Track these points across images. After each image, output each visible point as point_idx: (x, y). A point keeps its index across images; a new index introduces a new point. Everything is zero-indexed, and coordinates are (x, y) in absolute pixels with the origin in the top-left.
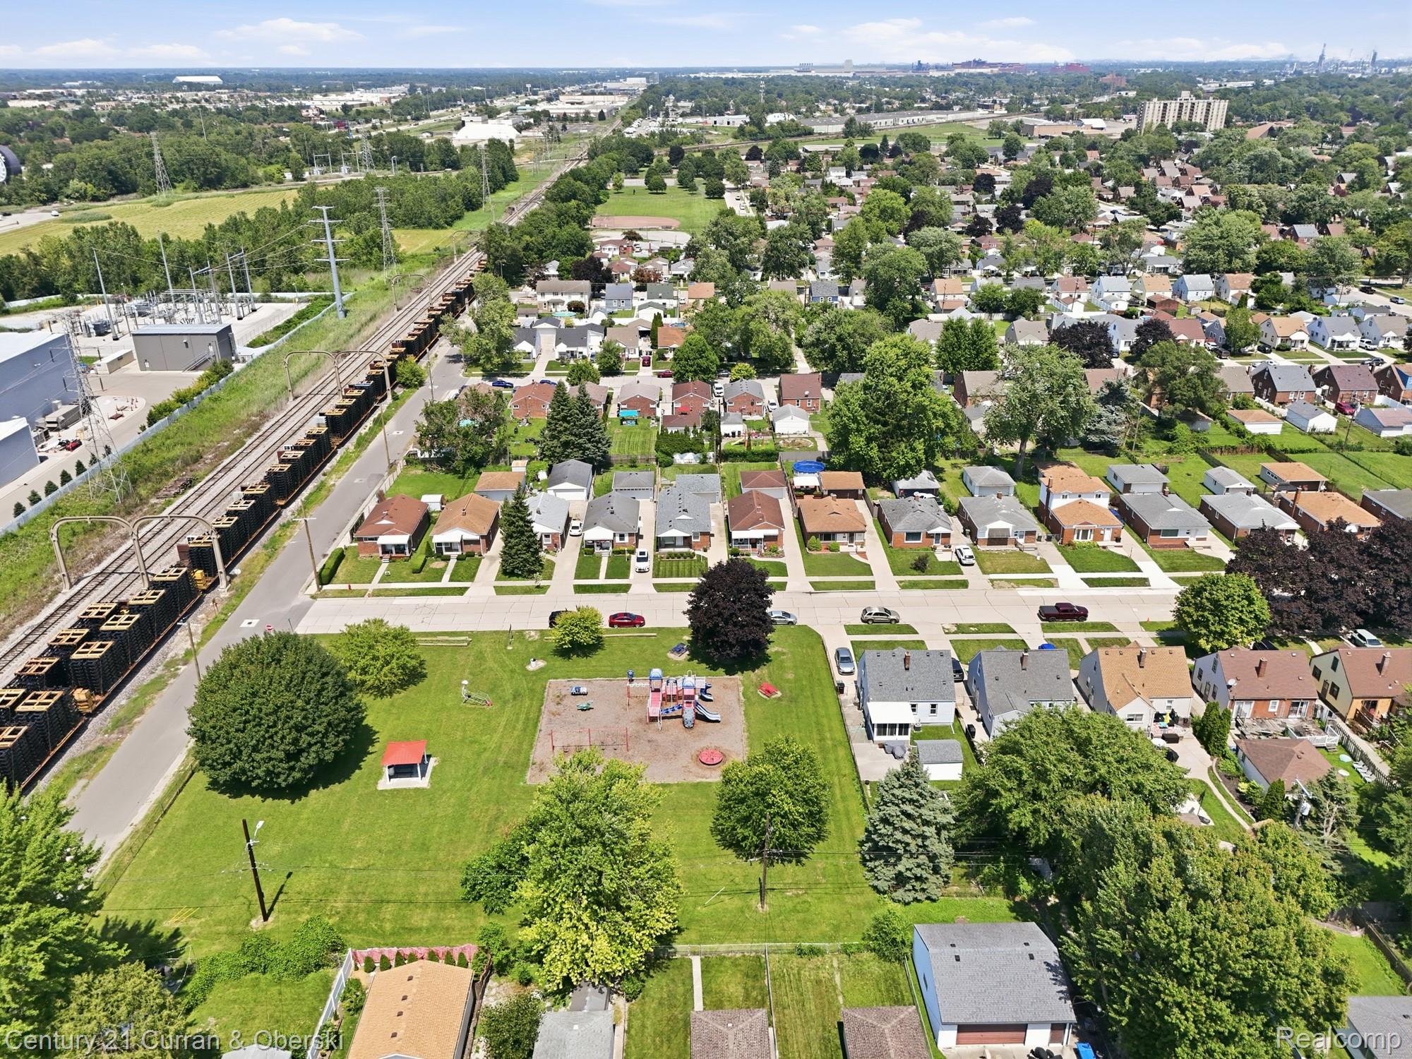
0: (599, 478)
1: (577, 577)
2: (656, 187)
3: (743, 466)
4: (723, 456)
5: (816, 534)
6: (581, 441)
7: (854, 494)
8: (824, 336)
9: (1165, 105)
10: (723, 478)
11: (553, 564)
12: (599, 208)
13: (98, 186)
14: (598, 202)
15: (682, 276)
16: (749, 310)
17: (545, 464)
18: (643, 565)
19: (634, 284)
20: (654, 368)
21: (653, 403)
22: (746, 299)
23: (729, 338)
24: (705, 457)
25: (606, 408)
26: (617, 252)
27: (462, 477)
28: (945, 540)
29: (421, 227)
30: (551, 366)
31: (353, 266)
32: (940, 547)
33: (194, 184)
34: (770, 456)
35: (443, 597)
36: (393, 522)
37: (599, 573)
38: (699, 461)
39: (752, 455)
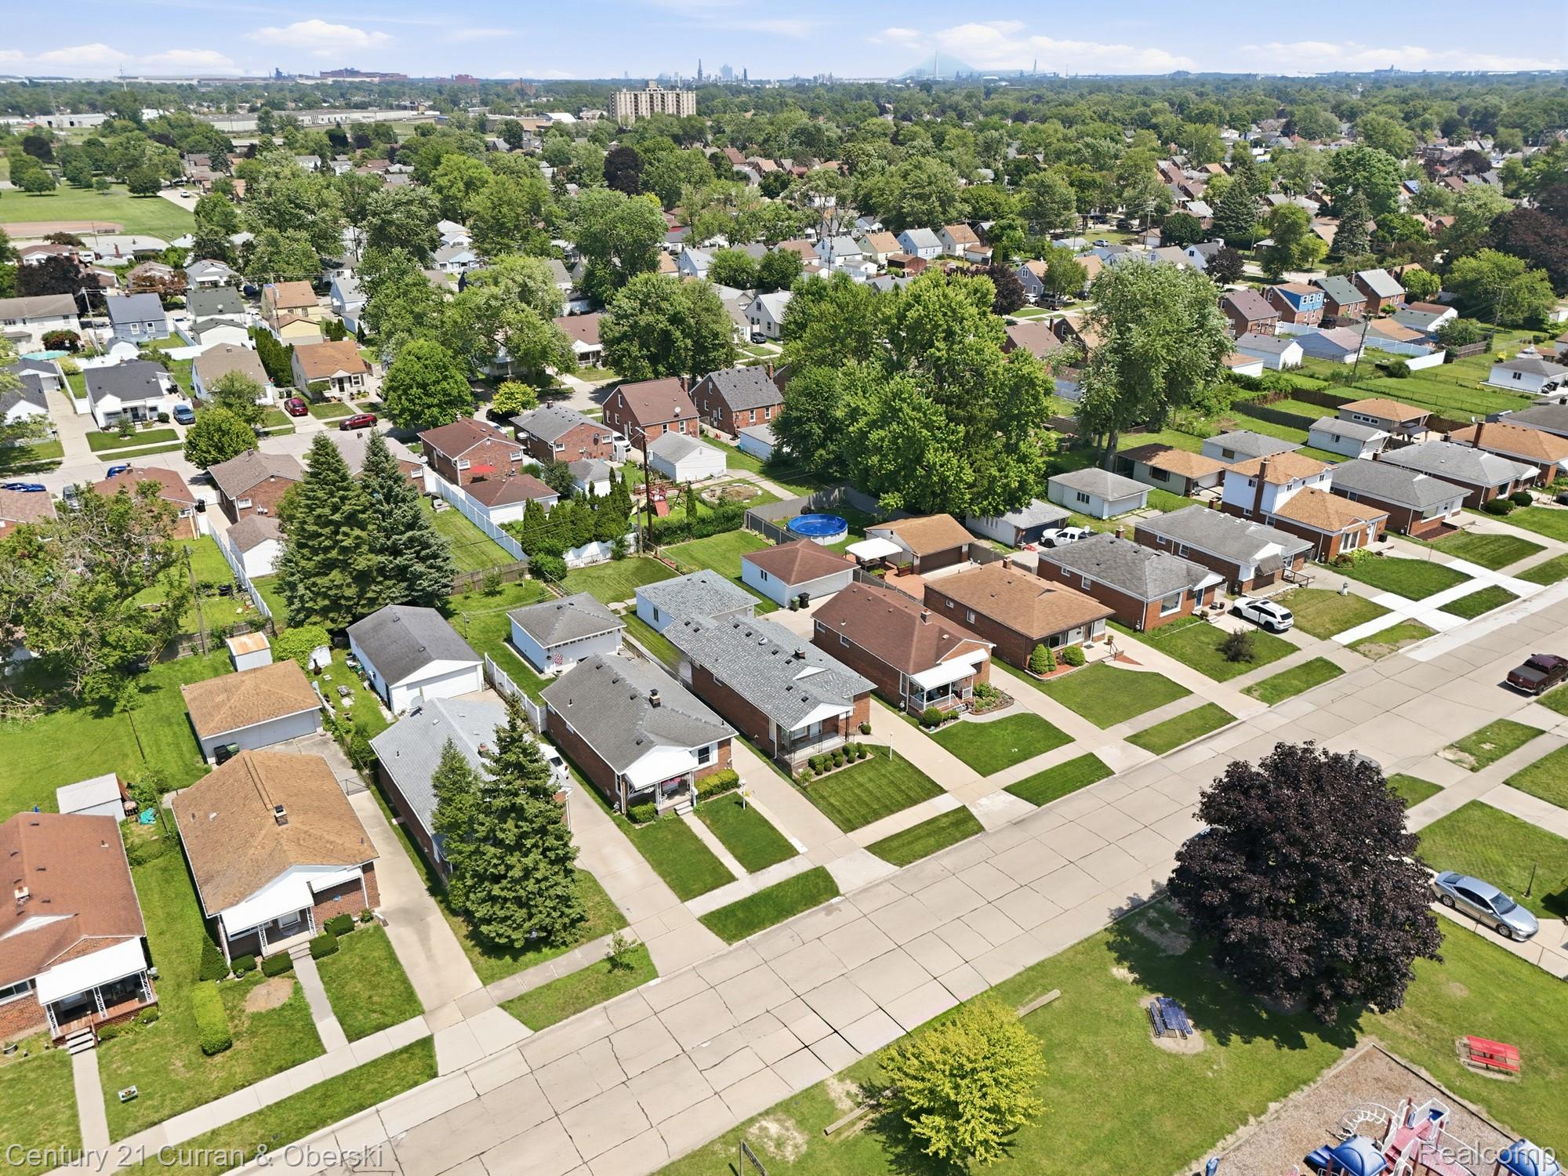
1: (685, 892)
2: (38, 187)
4: (654, 537)
5: (1043, 641)
6: (400, 561)
7: (955, 556)
8: (643, 319)
9: (636, 96)
11: (588, 877)
17: (318, 630)
20: (319, 416)
21: (417, 467)
24: (621, 545)
28: (1209, 595)
30: (98, 441)
32: (1210, 611)
34: (730, 520)
35: (379, 1106)
36: (61, 914)
37: (721, 864)
38: (613, 558)
39: (701, 525)
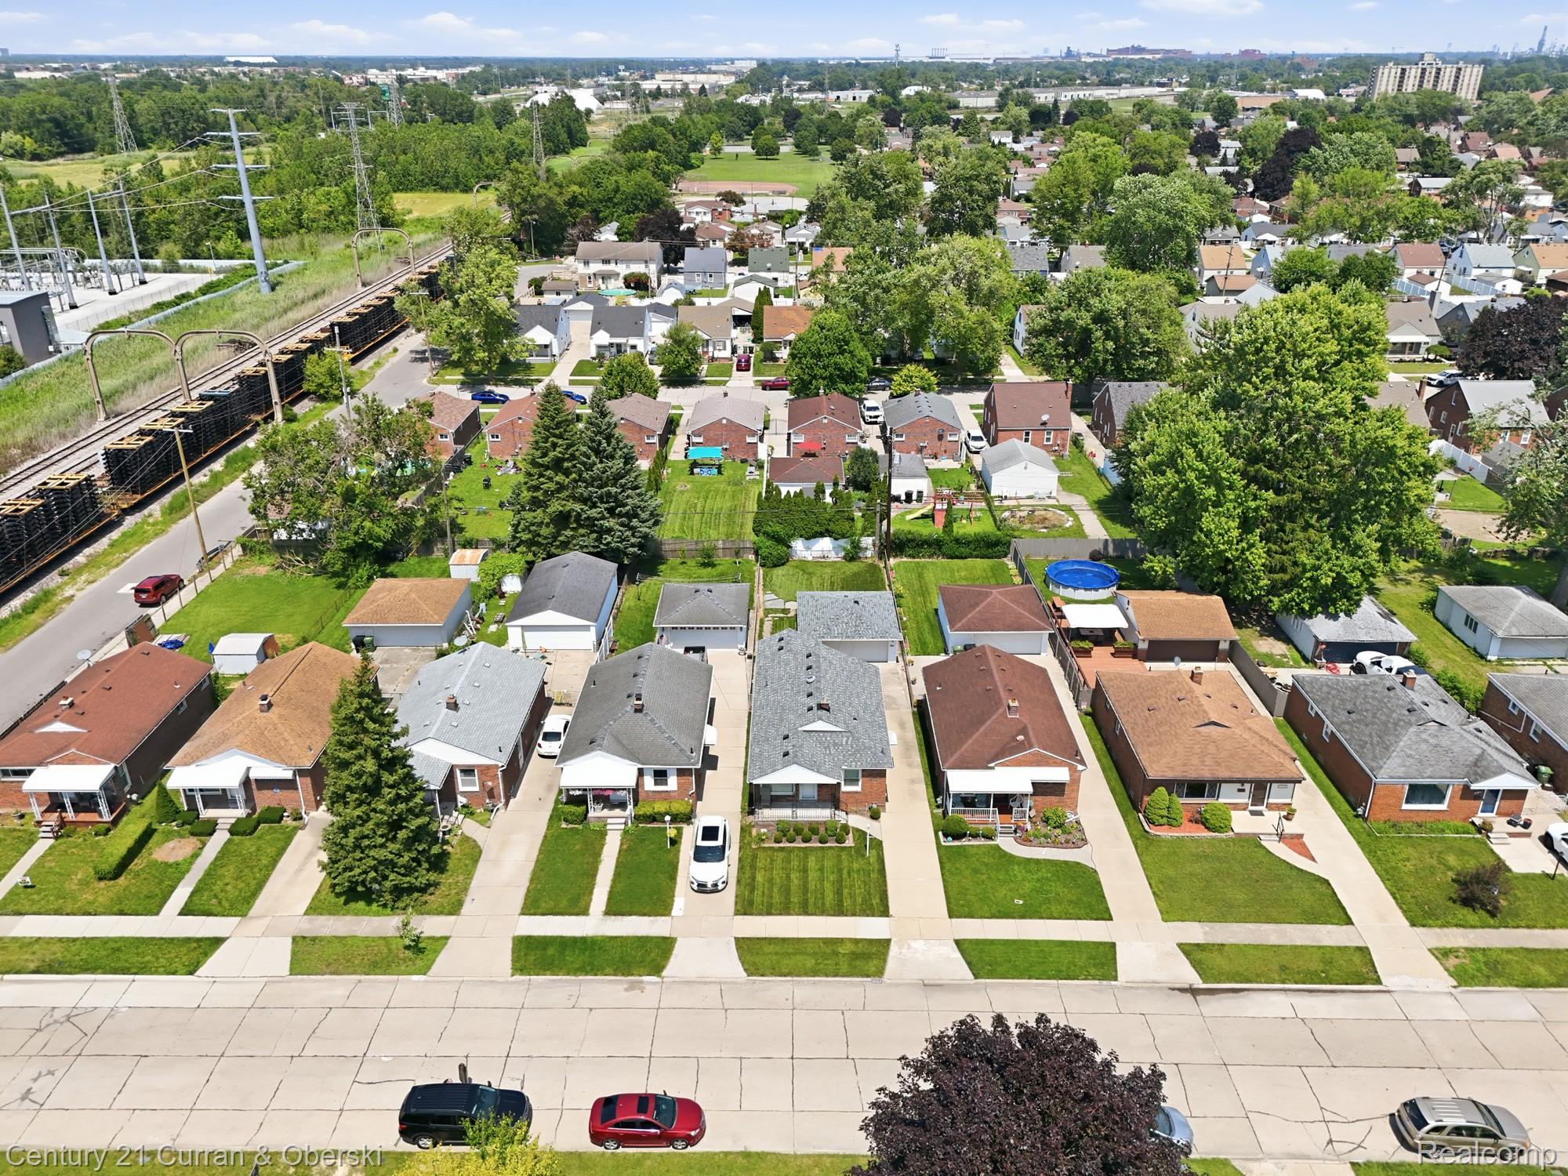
0: (633, 590)
1: (532, 906)
2: (767, 152)
3: (938, 570)
4: (893, 546)
5: (1170, 785)
6: (593, 513)
7: (1207, 650)
8: (1066, 314)
9: (1403, 71)
10: (898, 596)
11: (474, 853)
12: (689, 174)
13: (39, 141)
14: (688, 166)
15: (801, 245)
16: (930, 270)
17: (518, 559)
18: (710, 872)
19: (730, 256)
20: (757, 373)
21: (753, 433)
22: (920, 253)
23: (888, 321)
24: (856, 546)
25: (664, 441)
26: (708, 218)
27: (340, 586)
28: (1509, 804)
29: (445, 189)
30: (581, 369)
31: (327, 230)
32: (1500, 825)
33: (170, 142)
34: (991, 546)
35: (137, 977)
36: (79, 726)
37: (591, 893)
38: (844, 558)
39: (953, 544)
